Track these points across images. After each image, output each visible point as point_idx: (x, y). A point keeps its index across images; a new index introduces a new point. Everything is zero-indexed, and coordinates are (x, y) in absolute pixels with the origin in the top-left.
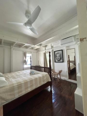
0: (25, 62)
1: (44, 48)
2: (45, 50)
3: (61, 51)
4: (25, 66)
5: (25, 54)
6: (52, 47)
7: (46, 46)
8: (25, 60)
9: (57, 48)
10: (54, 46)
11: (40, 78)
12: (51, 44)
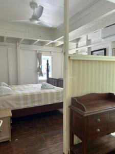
0: (39, 70)
1: (75, 44)
2: (77, 48)
3: (103, 51)
4: (40, 78)
5: (39, 57)
6: (89, 42)
7: (78, 40)
8: (39, 67)
9: (97, 44)
10: (93, 40)
11: (52, 93)
12: (86, 37)
